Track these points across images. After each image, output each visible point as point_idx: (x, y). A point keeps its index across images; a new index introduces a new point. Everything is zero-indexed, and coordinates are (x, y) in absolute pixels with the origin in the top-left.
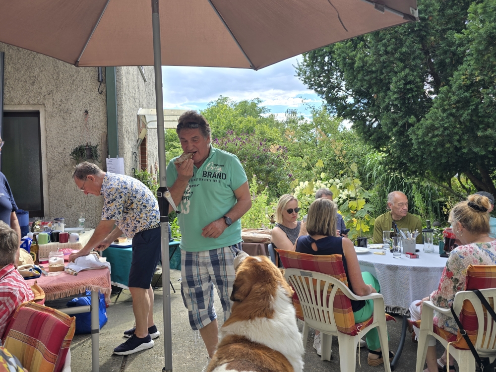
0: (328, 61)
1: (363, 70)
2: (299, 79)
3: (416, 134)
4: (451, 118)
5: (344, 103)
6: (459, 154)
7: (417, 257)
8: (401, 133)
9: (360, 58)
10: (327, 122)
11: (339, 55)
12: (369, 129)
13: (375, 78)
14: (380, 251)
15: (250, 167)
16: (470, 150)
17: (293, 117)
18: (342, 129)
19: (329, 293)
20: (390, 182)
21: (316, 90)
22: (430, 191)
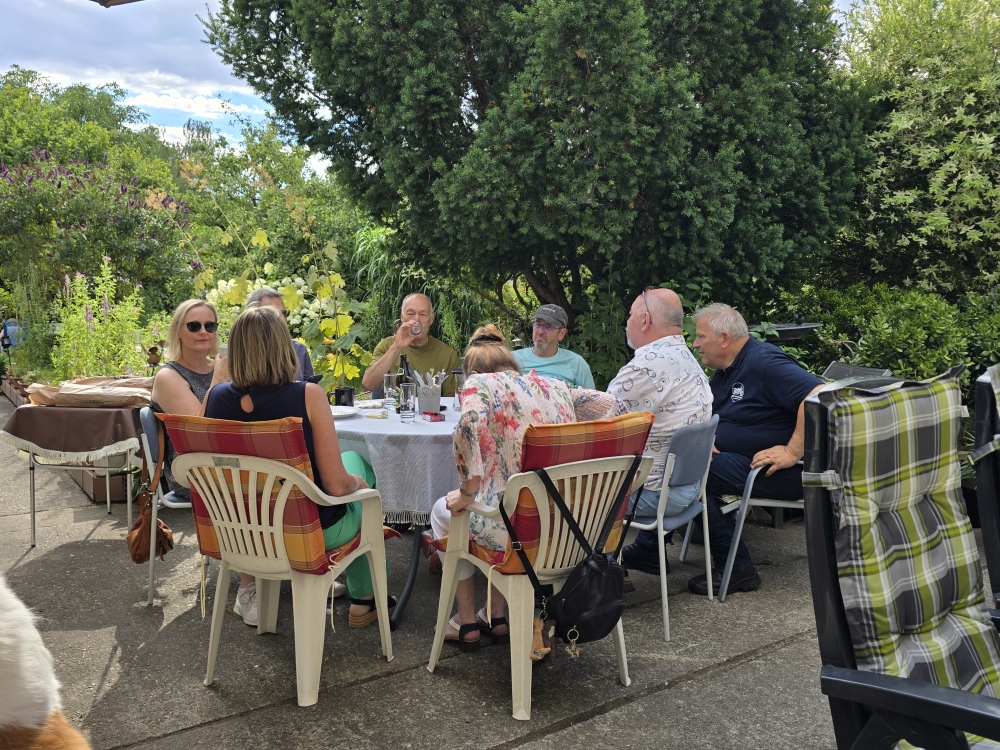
0: (277, 21)
1: (349, 52)
2: (214, 49)
3: (445, 193)
4: (504, 167)
5: (311, 118)
6: (515, 236)
7: (442, 419)
8: (419, 190)
9: (343, 27)
10: (278, 158)
11: (301, 12)
12: (360, 175)
13: (374, 73)
14: (378, 412)
15: (96, 240)
16: (532, 229)
17: (201, 139)
18: (308, 177)
19: (274, 496)
20: (401, 287)
21: (251, 79)
22: (469, 307)
